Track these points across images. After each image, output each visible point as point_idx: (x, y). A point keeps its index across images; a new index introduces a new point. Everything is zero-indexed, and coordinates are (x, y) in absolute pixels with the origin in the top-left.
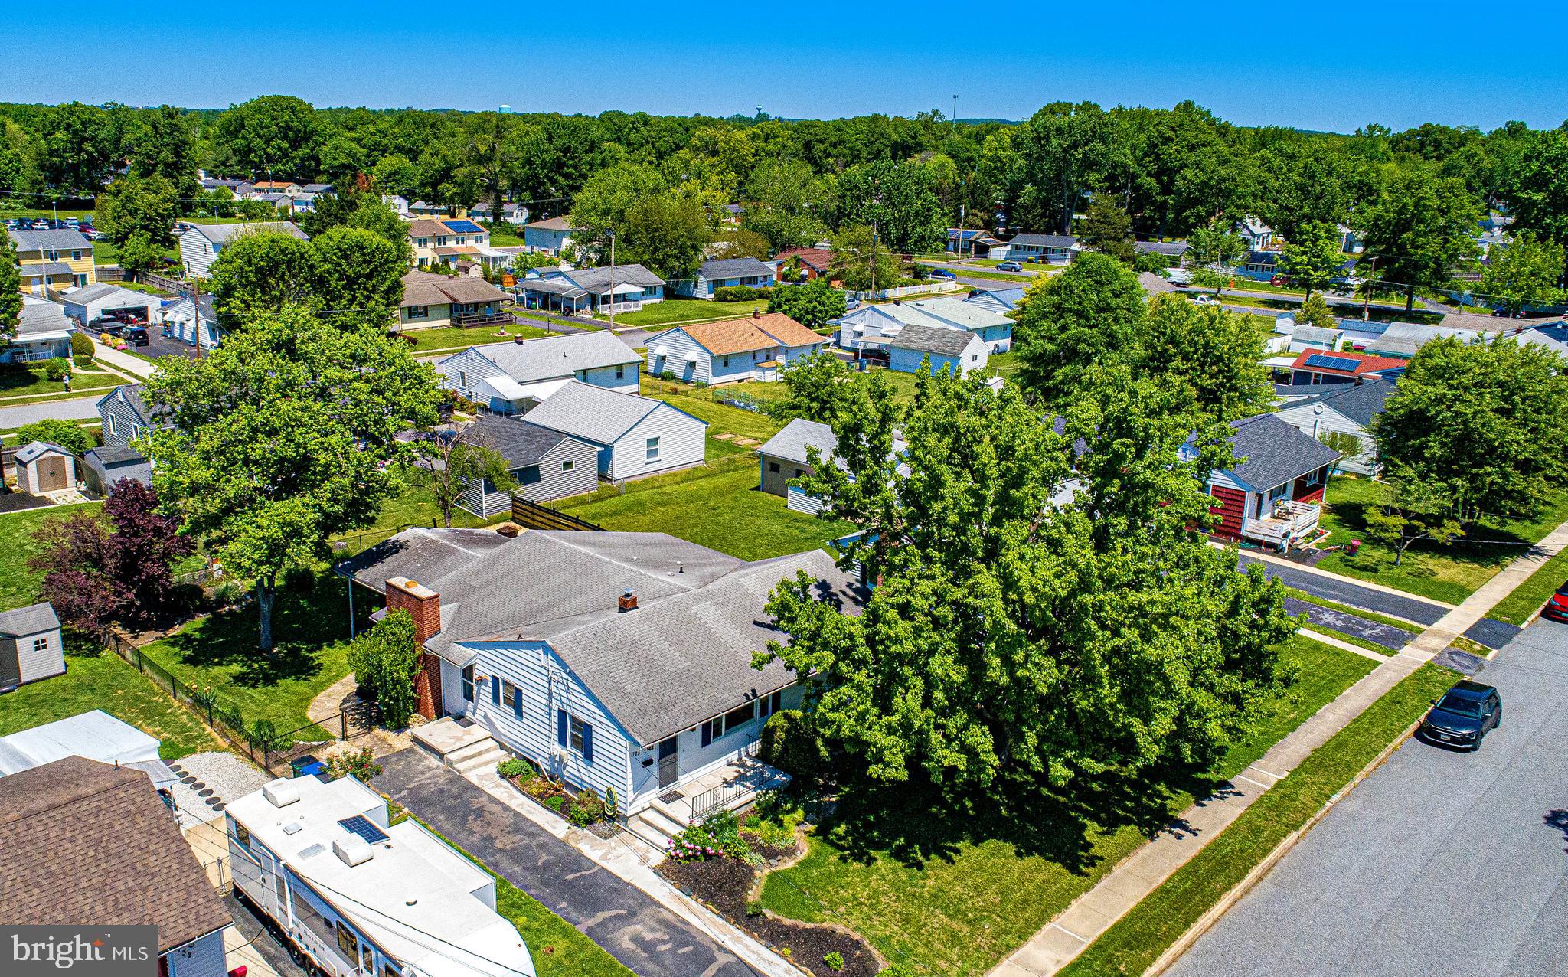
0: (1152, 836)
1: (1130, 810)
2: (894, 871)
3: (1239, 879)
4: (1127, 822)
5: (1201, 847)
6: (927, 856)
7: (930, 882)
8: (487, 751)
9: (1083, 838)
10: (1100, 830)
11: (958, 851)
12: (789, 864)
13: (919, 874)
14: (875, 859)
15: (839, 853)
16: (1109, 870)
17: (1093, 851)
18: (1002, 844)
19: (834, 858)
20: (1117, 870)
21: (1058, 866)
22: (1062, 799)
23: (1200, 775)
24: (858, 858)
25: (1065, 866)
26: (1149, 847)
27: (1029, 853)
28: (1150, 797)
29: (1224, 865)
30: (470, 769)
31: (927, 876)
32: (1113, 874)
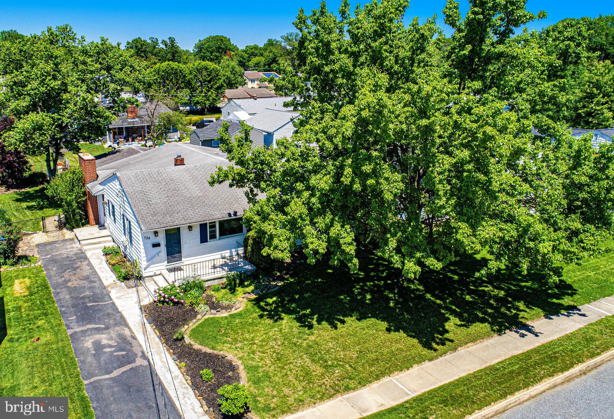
0: (500, 332)
1: (489, 315)
2: (291, 328)
3: (562, 370)
4: (483, 321)
5: (538, 344)
6: (319, 322)
7: (312, 338)
8: (105, 242)
9: (443, 327)
10: (459, 323)
11: (343, 322)
12: (225, 314)
13: (308, 332)
14: (282, 319)
15: (261, 312)
16: (455, 349)
17: (446, 336)
18: (379, 322)
19: (255, 315)
20: (462, 351)
21: (415, 341)
22: (438, 302)
23: (555, 301)
24: (270, 317)
25: (420, 342)
26: (496, 338)
27: (397, 330)
28: (509, 309)
29: (553, 358)
30: (90, 250)
31: (313, 334)
32: (457, 353)
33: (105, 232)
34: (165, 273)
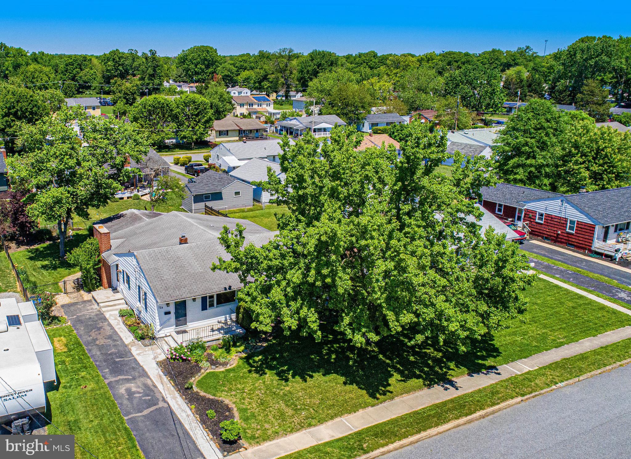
0: (429, 386)
1: (425, 373)
2: (272, 381)
3: (467, 415)
4: (418, 377)
5: (456, 396)
6: (293, 377)
7: (287, 388)
8: (119, 304)
9: (387, 381)
10: (400, 378)
11: (311, 377)
12: (222, 369)
13: (284, 384)
14: (266, 374)
15: (250, 368)
16: (392, 398)
17: (388, 388)
18: (338, 377)
19: (245, 370)
20: (397, 399)
21: (364, 392)
22: (388, 361)
23: (480, 362)
24: (257, 372)
25: (368, 393)
26: (426, 391)
27: (351, 383)
28: (441, 368)
29: (463, 406)
30: (108, 311)
31: (288, 385)
32: (393, 401)
33: (119, 296)
34: (174, 335)
